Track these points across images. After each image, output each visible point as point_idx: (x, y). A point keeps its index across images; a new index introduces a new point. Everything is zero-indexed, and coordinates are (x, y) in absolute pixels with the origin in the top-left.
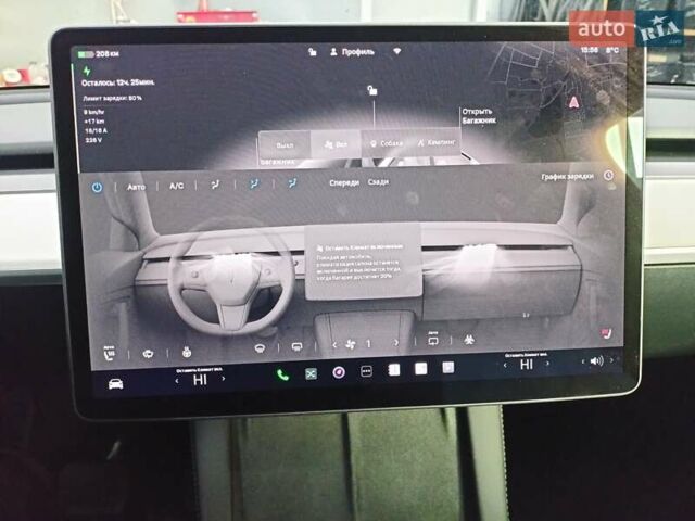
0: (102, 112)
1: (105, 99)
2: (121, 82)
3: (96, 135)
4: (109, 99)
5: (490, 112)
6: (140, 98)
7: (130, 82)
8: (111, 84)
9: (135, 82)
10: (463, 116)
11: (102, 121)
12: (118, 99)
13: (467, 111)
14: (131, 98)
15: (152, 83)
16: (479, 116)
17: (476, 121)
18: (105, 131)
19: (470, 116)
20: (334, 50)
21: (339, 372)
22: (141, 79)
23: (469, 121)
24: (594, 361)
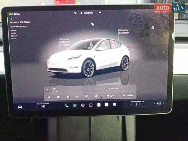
0: (16, 31)
1: (16, 27)
2: (21, 22)
3: (14, 37)
4: (17, 27)
5: (128, 30)
6: (26, 27)
7: (23, 22)
8: (18, 23)
9: (25, 22)
10: (119, 31)
11: (16, 33)
12: (20, 27)
13: (120, 30)
14: (24, 27)
15: (30, 22)
16: (124, 32)
17: (123, 33)
18: (17, 36)
19: (121, 32)
20: (81, 12)
21: (83, 105)
22: (27, 21)
23: (121, 33)
24: (158, 104)
